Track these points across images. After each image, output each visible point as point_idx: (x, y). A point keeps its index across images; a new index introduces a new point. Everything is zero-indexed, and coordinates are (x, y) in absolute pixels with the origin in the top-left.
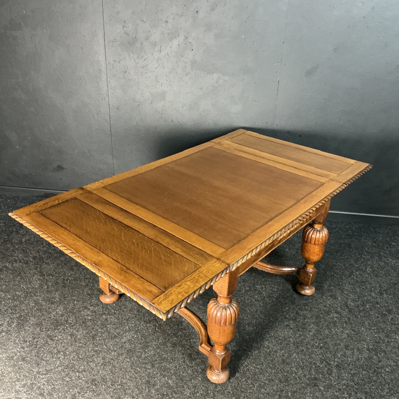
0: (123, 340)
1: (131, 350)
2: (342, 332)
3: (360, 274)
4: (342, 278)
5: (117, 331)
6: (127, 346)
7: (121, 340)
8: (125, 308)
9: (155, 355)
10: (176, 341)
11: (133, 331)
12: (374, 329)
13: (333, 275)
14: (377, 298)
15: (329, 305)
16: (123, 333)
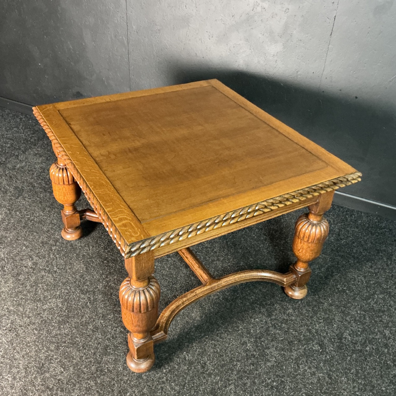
0: (45, 307)
1: (46, 321)
2: (313, 374)
3: (384, 299)
4: (355, 299)
5: (46, 294)
6: (45, 315)
7: (43, 305)
8: (69, 269)
9: (68, 335)
10: (102, 324)
11: (62, 298)
12: (361, 383)
13: (344, 291)
14: (389, 338)
15: (317, 330)
16: (50, 299)
